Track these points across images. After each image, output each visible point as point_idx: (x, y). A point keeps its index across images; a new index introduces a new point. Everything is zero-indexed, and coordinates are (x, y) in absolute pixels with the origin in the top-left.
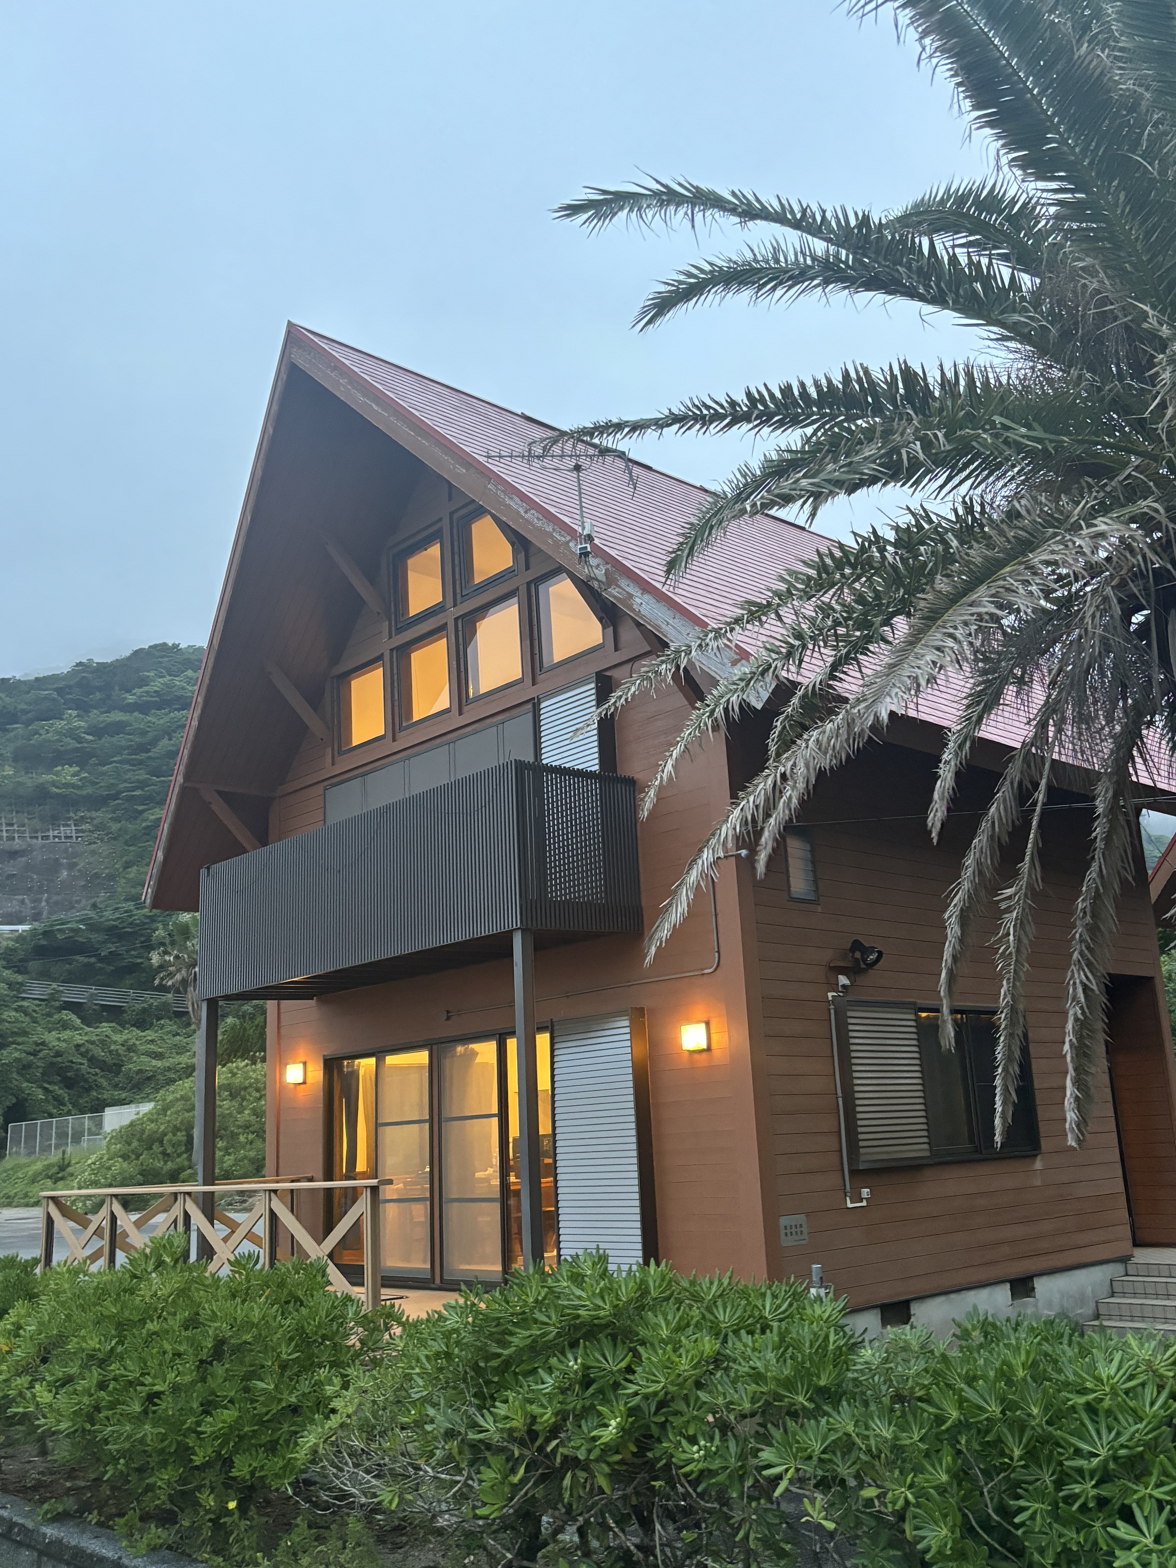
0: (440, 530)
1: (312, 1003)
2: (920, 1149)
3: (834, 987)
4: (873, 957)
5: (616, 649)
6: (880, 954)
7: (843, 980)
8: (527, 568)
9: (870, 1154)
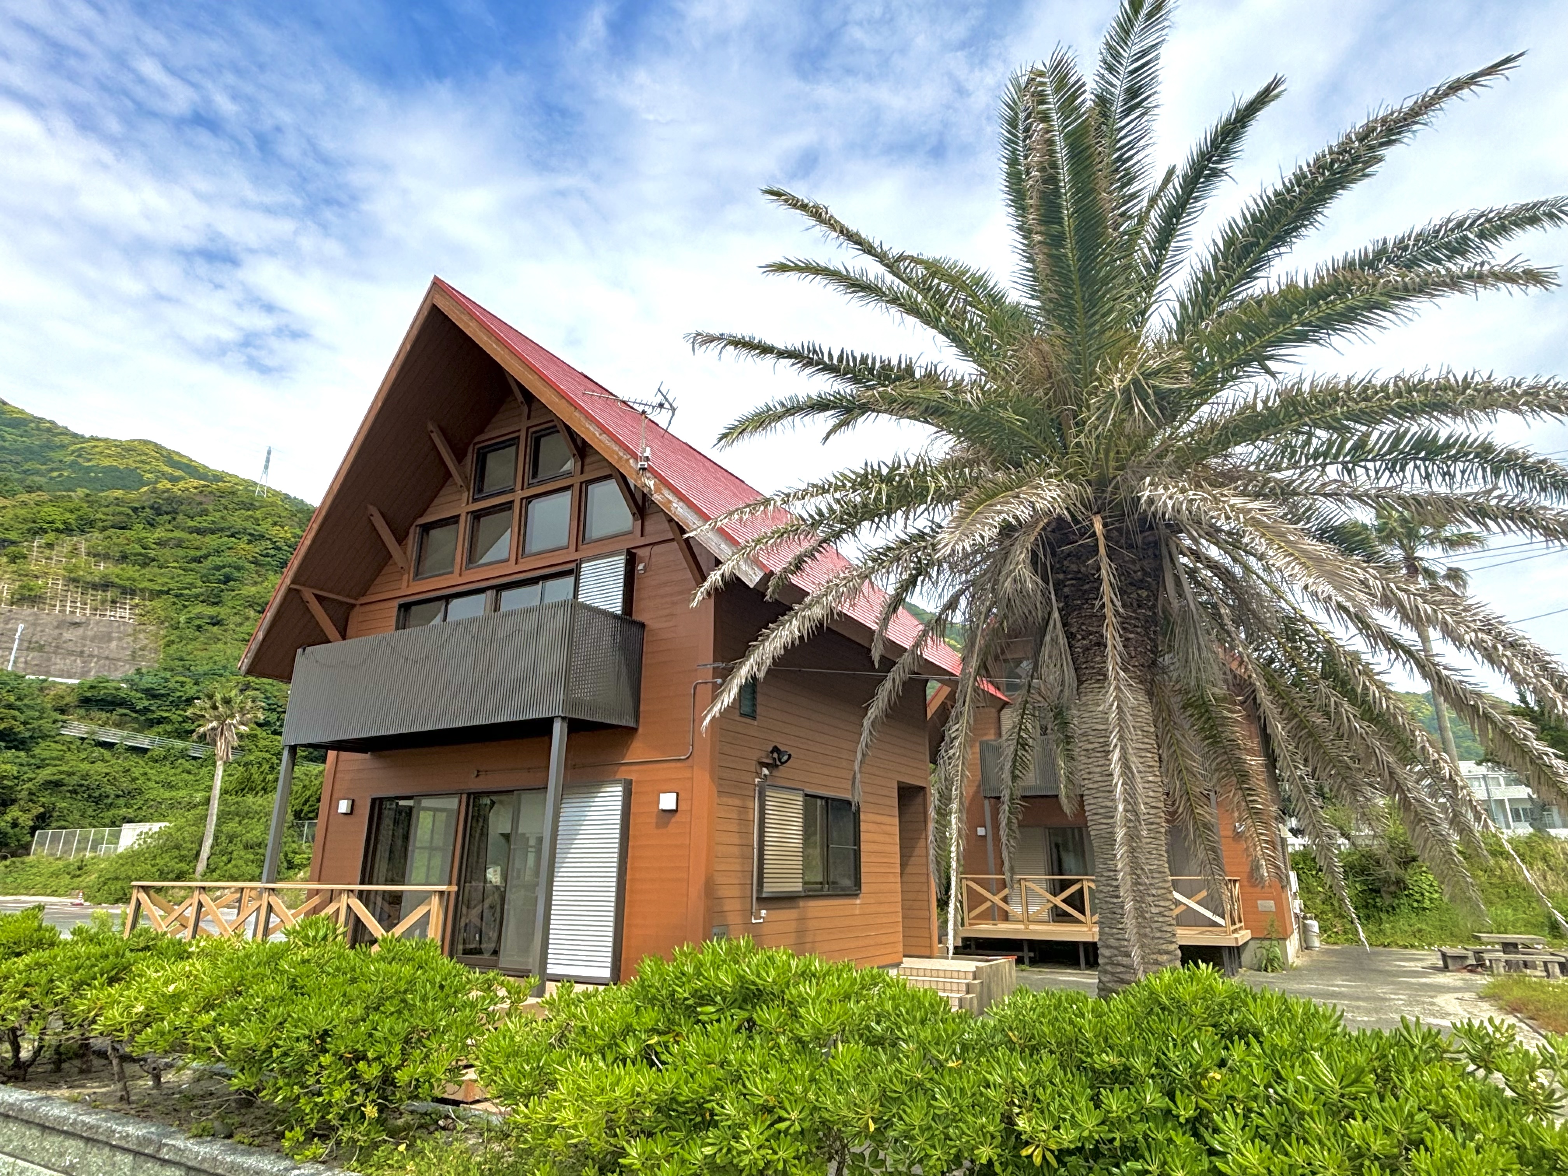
0: (518, 437)
1: (367, 756)
2: (798, 887)
3: (758, 775)
4: (786, 757)
5: (642, 535)
6: (790, 756)
7: (765, 771)
8: (582, 473)
9: (769, 888)
